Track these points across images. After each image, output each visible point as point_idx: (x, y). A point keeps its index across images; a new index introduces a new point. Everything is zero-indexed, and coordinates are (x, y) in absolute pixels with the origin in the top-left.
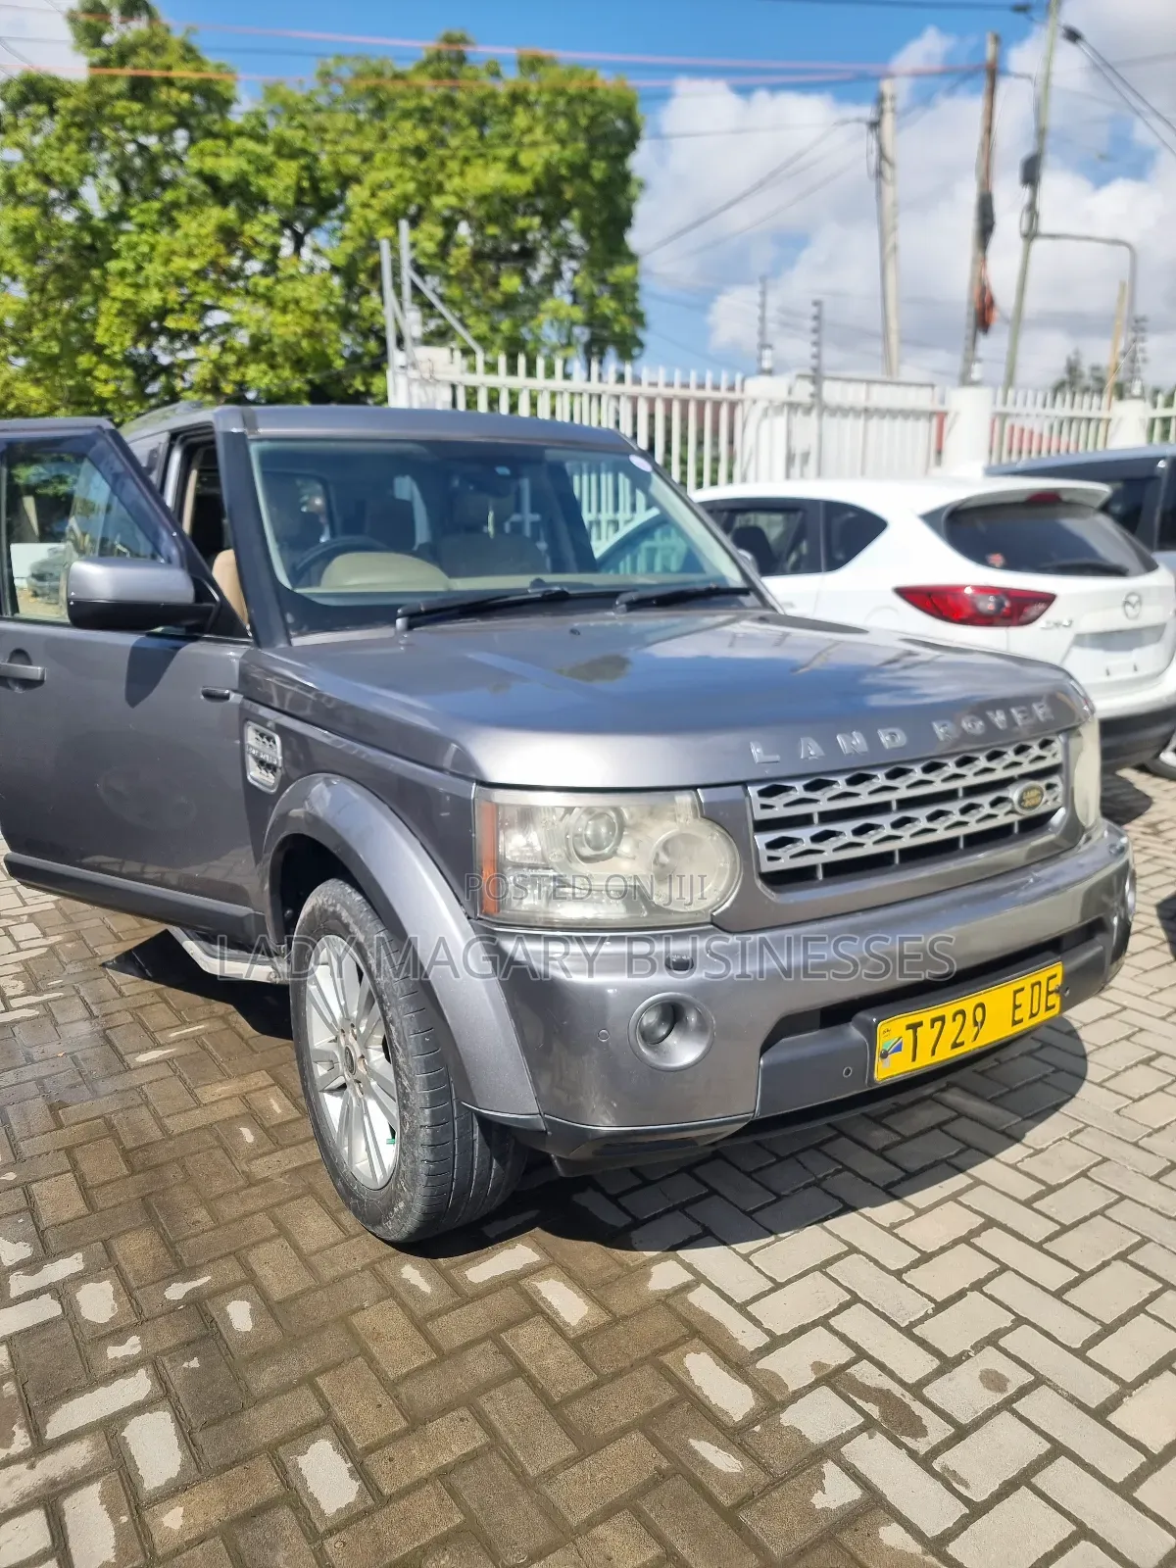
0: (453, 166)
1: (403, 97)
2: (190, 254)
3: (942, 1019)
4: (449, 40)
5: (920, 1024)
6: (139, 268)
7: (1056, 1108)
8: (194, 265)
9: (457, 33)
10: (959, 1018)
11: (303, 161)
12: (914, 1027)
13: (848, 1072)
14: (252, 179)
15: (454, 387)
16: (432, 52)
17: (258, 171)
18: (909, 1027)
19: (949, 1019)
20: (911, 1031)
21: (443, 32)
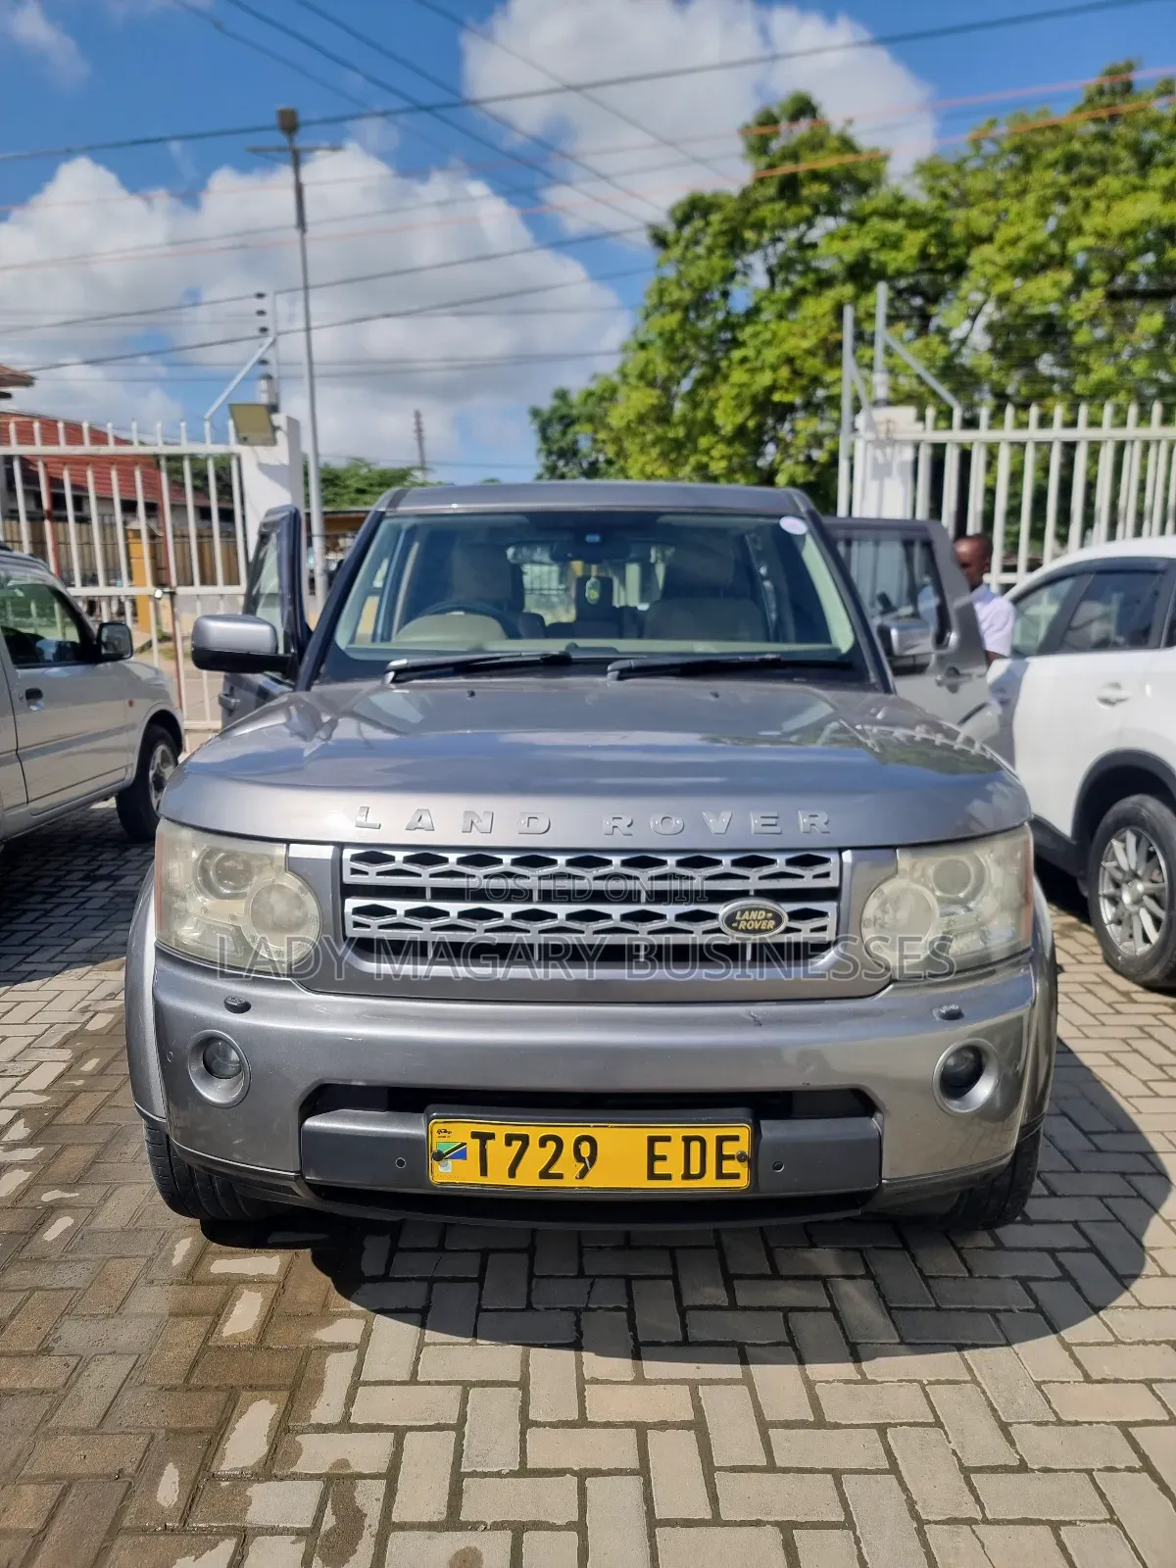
0: (1099, 205)
1: (1053, 145)
2: (804, 336)
3: (525, 1139)
4: (1112, 73)
5: (492, 1136)
6: (759, 352)
7: (960, 1347)
8: (806, 344)
9: (1121, 63)
10: (552, 1146)
11: (933, 229)
12: (483, 1138)
13: (401, 1163)
14: (873, 256)
15: (917, 447)
16: (1093, 89)
17: (883, 245)
18: (475, 1135)
19: (534, 1142)
20: (478, 1141)
21: (1106, 65)
